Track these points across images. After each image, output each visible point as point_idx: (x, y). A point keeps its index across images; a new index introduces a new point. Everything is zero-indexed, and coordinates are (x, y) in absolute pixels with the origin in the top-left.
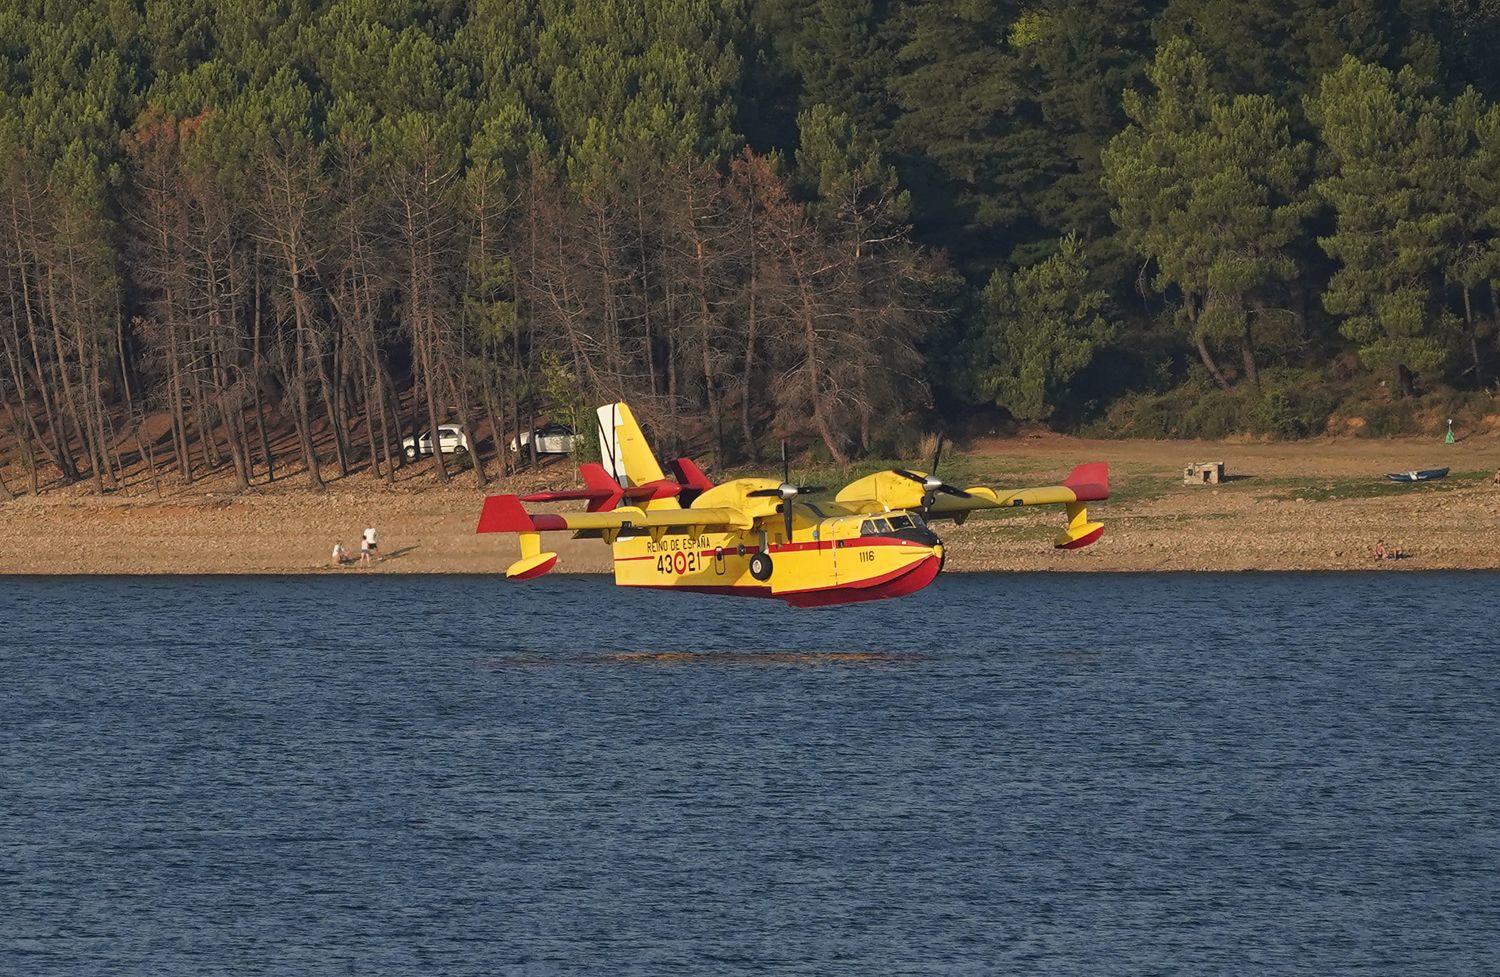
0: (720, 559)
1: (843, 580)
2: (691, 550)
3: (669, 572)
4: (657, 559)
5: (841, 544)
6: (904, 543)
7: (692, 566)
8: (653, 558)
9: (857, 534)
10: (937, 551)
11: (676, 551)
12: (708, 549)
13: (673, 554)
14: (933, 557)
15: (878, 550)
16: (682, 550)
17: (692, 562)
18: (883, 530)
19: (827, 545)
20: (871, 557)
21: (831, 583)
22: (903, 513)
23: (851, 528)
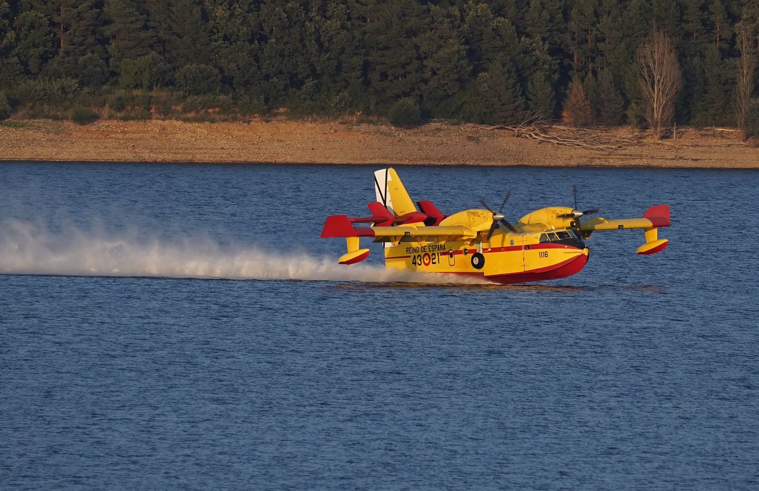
0: (451, 257)
1: (527, 269)
2: (434, 252)
3: (420, 265)
4: (412, 257)
5: (528, 247)
6: (566, 247)
7: (434, 261)
8: (410, 257)
9: (537, 242)
10: (585, 252)
11: (424, 253)
12: (444, 251)
13: (422, 254)
14: (583, 255)
15: (550, 251)
16: (428, 252)
17: (434, 259)
18: (553, 240)
19: (519, 248)
20: (546, 255)
21: (521, 270)
22: (565, 230)
23: (535, 238)
